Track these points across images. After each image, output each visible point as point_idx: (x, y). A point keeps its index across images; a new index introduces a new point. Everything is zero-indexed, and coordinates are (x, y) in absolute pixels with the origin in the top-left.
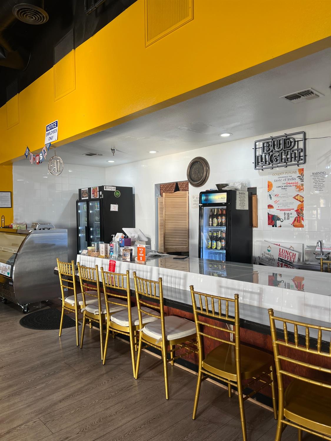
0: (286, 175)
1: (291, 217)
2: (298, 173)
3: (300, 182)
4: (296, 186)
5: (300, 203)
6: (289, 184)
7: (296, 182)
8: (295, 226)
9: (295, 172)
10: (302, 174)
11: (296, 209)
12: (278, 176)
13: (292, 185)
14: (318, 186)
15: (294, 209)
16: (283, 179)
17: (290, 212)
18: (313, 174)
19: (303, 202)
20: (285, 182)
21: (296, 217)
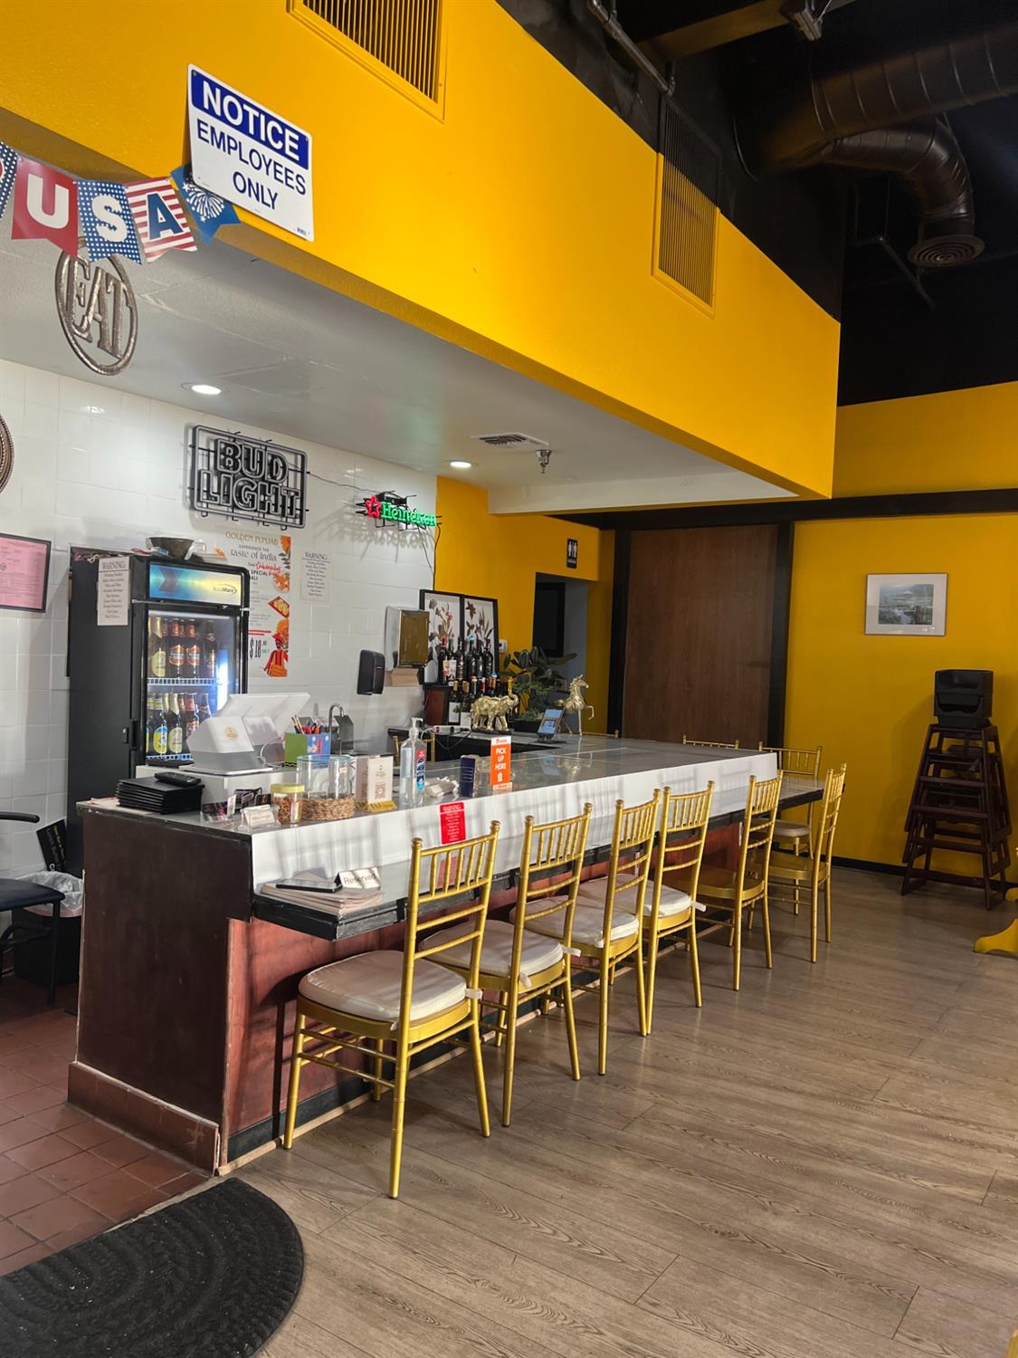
0: (256, 544)
1: (265, 651)
2: (280, 545)
3: (283, 570)
4: (276, 575)
5: (283, 618)
6: (263, 567)
7: (277, 567)
8: (270, 674)
9: (274, 542)
10: (288, 550)
11: (274, 632)
12: (239, 542)
13: (267, 571)
14: (313, 585)
15: (270, 632)
16: (251, 551)
17: (262, 639)
18: (307, 555)
19: (287, 616)
20: (254, 561)
21: (273, 653)
